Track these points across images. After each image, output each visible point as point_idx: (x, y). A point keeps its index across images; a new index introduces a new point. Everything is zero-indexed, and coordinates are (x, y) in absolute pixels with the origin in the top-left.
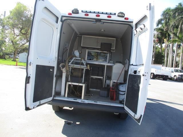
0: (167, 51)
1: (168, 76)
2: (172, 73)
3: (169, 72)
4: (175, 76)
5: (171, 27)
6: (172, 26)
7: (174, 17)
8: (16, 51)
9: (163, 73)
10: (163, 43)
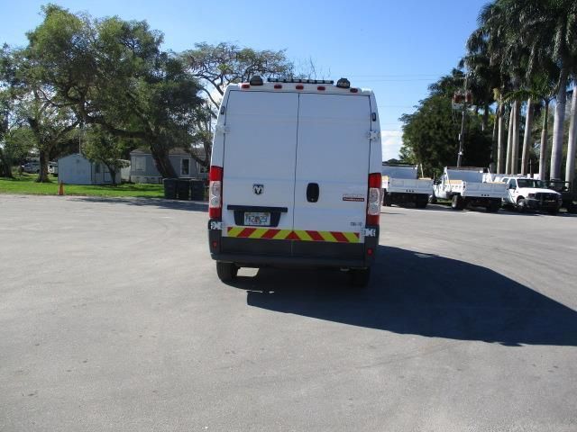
0: (503, 126)
1: (500, 199)
2: (511, 191)
3: (503, 188)
4: (520, 198)
5: (509, 53)
6: (510, 50)
7: (515, 25)
8: (46, 150)
9: (484, 193)
10: (492, 101)
